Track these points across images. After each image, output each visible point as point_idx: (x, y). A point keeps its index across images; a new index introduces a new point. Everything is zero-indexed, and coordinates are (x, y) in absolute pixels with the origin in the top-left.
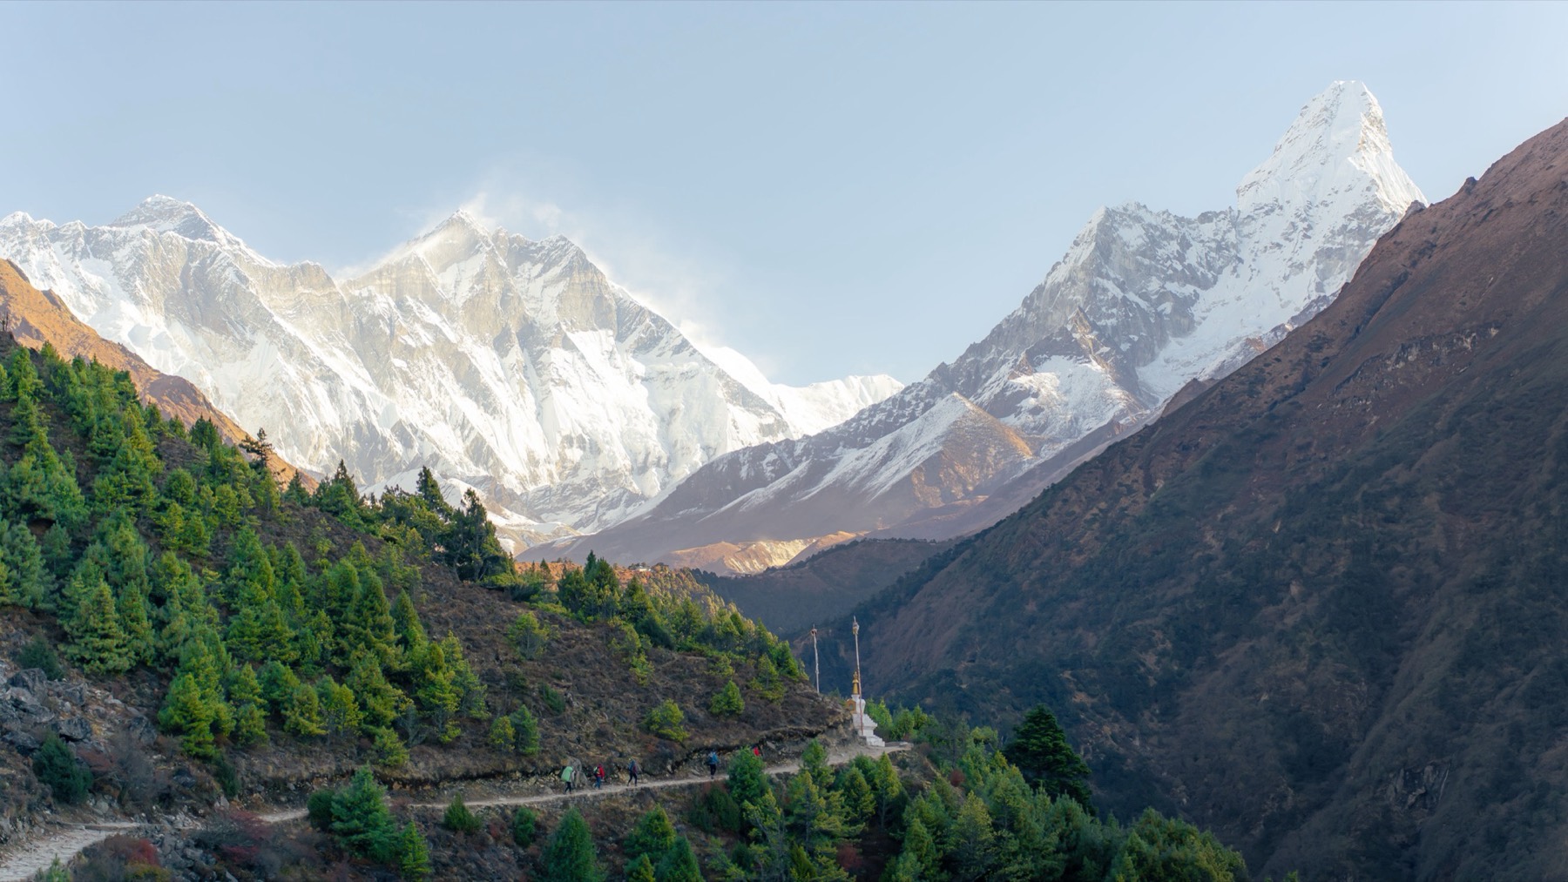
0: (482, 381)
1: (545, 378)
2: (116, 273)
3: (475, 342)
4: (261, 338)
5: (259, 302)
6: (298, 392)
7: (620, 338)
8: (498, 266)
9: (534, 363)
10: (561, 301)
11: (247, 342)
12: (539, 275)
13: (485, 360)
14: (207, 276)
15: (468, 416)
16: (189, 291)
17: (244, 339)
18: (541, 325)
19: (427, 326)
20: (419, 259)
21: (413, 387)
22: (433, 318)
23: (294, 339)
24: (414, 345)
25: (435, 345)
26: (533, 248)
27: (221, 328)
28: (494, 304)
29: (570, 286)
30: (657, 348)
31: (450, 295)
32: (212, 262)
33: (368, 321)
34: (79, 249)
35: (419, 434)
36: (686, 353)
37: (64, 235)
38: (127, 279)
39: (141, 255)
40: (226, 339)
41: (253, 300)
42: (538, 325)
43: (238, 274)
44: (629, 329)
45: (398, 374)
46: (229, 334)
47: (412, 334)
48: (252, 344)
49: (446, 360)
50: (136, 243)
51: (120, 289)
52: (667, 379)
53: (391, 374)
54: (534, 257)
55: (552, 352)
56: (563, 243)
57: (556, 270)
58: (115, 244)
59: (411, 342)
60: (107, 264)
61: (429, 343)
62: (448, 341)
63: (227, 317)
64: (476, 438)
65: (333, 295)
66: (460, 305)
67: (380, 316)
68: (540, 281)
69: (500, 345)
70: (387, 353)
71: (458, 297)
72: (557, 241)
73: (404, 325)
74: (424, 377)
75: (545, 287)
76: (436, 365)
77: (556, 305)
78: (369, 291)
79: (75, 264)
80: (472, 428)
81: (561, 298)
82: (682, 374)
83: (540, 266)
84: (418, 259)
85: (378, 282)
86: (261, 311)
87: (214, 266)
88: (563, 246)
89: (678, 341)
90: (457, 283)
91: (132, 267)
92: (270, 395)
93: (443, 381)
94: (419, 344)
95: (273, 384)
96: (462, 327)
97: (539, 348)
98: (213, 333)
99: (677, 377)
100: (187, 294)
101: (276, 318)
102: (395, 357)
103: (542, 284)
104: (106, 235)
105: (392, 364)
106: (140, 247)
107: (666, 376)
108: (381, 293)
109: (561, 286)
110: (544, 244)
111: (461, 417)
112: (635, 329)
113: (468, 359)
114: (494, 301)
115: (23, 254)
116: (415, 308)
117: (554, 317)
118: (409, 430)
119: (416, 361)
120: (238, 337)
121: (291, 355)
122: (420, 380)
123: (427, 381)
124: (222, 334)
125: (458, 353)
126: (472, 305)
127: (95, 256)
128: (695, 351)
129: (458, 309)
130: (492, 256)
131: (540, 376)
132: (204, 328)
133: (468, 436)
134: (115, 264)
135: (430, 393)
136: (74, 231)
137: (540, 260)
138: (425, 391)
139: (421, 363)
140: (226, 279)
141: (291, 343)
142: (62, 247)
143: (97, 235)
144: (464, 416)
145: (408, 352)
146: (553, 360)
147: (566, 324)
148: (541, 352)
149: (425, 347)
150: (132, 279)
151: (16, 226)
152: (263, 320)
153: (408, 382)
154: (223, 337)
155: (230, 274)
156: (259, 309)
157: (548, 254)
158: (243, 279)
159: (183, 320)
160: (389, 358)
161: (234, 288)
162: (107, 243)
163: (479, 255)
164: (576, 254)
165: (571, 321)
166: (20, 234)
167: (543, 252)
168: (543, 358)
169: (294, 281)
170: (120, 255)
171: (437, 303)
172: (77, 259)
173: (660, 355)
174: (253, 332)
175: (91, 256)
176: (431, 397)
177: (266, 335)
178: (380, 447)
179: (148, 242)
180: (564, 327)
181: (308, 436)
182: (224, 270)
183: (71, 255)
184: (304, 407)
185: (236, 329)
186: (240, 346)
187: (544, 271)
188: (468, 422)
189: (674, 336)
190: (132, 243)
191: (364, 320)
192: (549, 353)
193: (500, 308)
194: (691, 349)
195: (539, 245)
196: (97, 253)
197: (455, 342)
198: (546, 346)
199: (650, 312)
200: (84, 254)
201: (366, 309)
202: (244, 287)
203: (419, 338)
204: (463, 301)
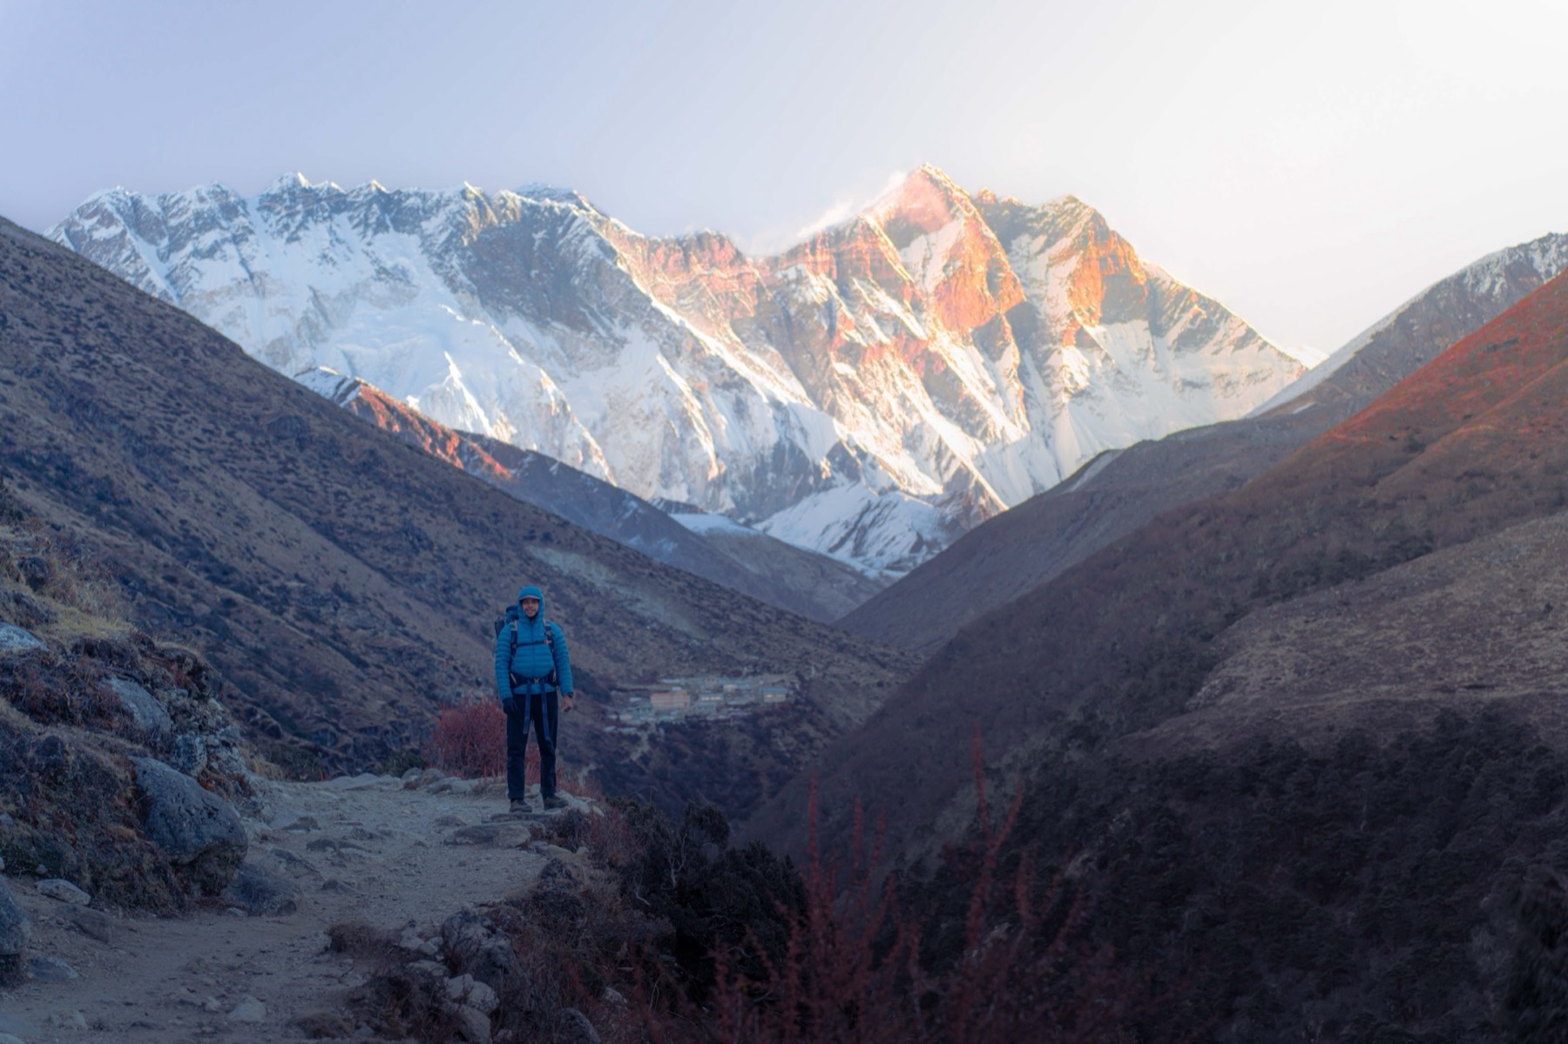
0: (966, 392)
1: (1055, 387)
2: (426, 251)
3: (954, 341)
4: (635, 333)
5: (631, 282)
6: (686, 405)
7: (1157, 330)
8: (983, 237)
9: (1040, 368)
10: (1074, 283)
11: (616, 340)
12: (1042, 251)
13: (965, 363)
14: (559, 251)
15: (947, 441)
16: (533, 273)
17: (612, 336)
18: (1047, 315)
19: (880, 318)
20: (869, 228)
21: (865, 402)
22: (890, 305)
23: (680, 329)
24: (864, 344)
25: (896, 344)
26: (1032, 215)
27: (577, 322)
28: (978, 287)
29: (1086, 261)
30: (1211, 343)
31: (917, 277)
32: (565, 232)
33: (799, 312)
34: (373, 220)
35: (869, 459)
36: (1252, 348)
37: (353, 203)
38: (439, 256)
39: (460, 223)
40: (587, 337)
41: (623, 281)
42: (1042, 317)
43: (602, 245)
44: (1171, 318)
45: (844, 385)
46: (590, 329)
47: (859, 327)
48: (622, 342)
49: (913, 364)
50: (453, 207)
51: (430, 272)
52: (1229, 384)
53: (834, 385)
54: (1032, 228)
55: (1064, 351)
56: (1073, 205)
57: (1064, 243)
58: (425, 211)
59: (858, 338)
60: (415, 239)
61: (885, 340)
62: (912, 337)
63: (587, 307)
64: (959, 471)
65: (746, 277)
66: (931, 289)
67: (815, 304)
68: (1043, 259)
69: (987, 342)
70: (826, 355)
71: (928, 280)
72: (1065, 204)
73: (849, 315)
74: (882, 386)
75: (1049, 266)
76: (897, 371)
77: (1067, 287)
78: (799, 271)
79: (368, 239)
80: (953, 457)
81: (1074, 278)
82: (1249, 376)
83: (1042, 239)
84: (867, 227)
85: (810, 258)
86: (634, 295)
87: (569, 236)
88: (1074, 210)
89: (1241, 332)
90: (926, 261)
91: (448, 240)
92: (647, 411)
93: (909, 393)
94: (872, 343)
95: (651, 396)
96: (934, 320)
97: (1045, 347)
98: (568, 330)
99: (1242, 381)
100: (529, 277)
101: (656, 303)
102: (840, 360)
103: (1047, 262)
104: (411, 201)
105: (833, 370)
106: (459, 212)
107: (1226, 379)
108: (816, 273)
109: (1073, 263)
110: (1046, 209)
111: (936, 442)
112: (1179, 319)
113: (943, 362)
114: (979, 284)
115: (293, 229)
116: (864, 293)
117: (1065, 305)
118: (853, 453)
119: (868, 366)
120: (603, 333)
121: (679, 354)
122: (875, 392)
123: (886, 394)
124: (580, 331)
125: (930, 354)
126: (946, 290)
127: (397, 229)
128: (1265, 344)
129: (927, 295)
130: (973, 224)
131: (1048, 385)
132: (555, 324)
133: (947, 468)
134: (424, 238)
135: (890, 410)
136: (366, 196)
137: (1042, 231)
138: (882, 408)
139: (876, 368)
140: (584, 252)
141: (677, 336)
142: (351, 219)
143: (400, 201)
144: (940, 441)
145: (852, 353)
146: (1065, 362)
147: (1082, 315)
148: (1048, 354)
149: (881, 345)
150: (447, 258)
151: (283, 192)
152: (637, 307)
153: (857, 394)
154: (583, 334)
155: (591, 246)
156: (632, 291)
157: (1053, 222)
158: (610, 252)
159: (524, 314)
160: (828, 362)
161: (597, 264)
162: (414, 211)
163: (955, 222)
164: (1092, 220)
165: (1089, 310)
166: (288, 203)
167: (1046, 219)
168: (1051, 362)
169: (687, 258)
170: (429, 226)
171: (895, 287)
172: (370, 233)
173: (1216, 353)
174: (626, 323)
175: (391, 229)
176: (892, 415)
177: (643, 328)
178: (811, 480)
179: (470, 206)
180: (1079, 319)
181: (703, 467)
182: (581, 241)
183: (361, 229)
184: (695, 425)
185: (601, 323)
186: (606, 345)
187: (1049, 244)
188: (947, 448)
189: (1234, 325)
190: (447, 209)
191: (793, 311)
192: (1060, 353)
193: (987, 293)
194: (1260, 342)
195: (1040, 211)
196: (399, 225)
197: (925, 338)
198: (1055, 343)
199: (1199, 296)
200: (381, 227)
201: (796, 295)
202: (610, 262)
203: (872, 335)
204: (935, 284)
